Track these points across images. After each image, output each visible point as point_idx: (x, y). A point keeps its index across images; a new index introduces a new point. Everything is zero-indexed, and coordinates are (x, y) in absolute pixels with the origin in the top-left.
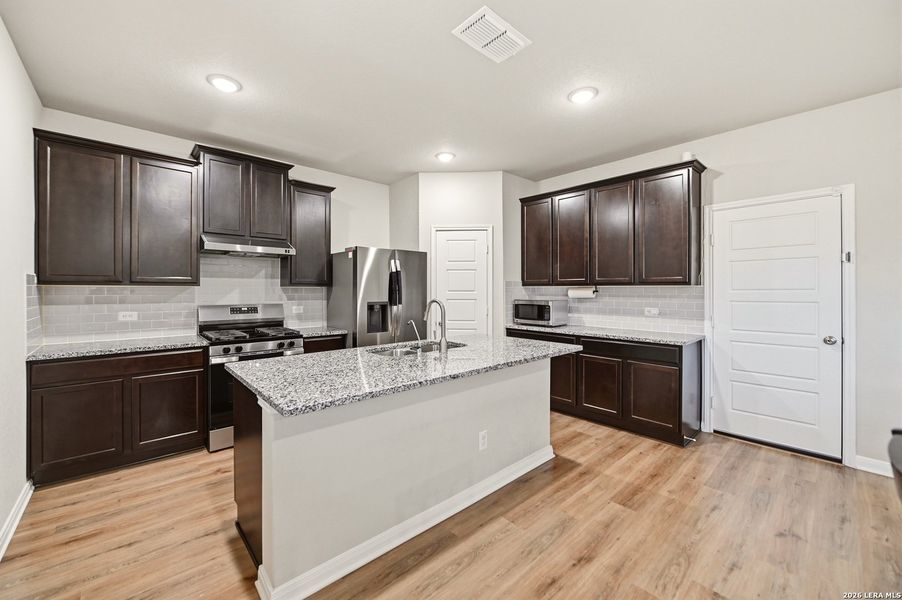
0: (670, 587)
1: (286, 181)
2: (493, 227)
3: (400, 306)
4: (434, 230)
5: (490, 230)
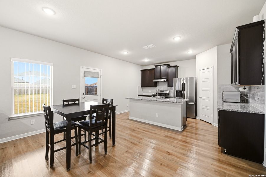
1: (167, 67)
2: (214, 66)
3: (184, 92)
4: (199, 70)
5: (213, 67)
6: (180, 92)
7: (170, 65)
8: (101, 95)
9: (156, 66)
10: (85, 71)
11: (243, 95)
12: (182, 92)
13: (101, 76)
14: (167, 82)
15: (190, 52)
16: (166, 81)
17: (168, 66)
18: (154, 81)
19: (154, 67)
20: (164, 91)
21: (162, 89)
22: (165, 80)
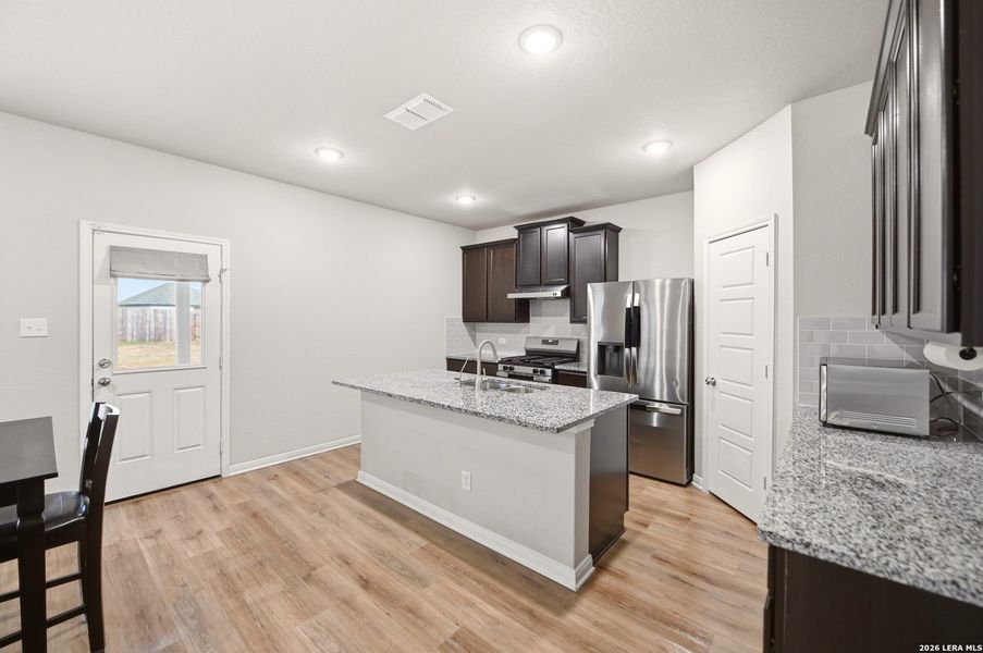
0: (315, 634)
1: (569, 231)
2: (776, 217)
3: (634, 349)
4: (706, 242)
5: (771, 223)
6: (618, 348)
7: (584, 222)
8: (226, 365)
9: (521, 229)
10: (113, 249)
11: (947, 389)
12: (627, 350)
13: (222, 271)
14: (567, 303)
15: (656, 149)
16: (559, 294)
17: (576, 225)
18: (510, 296)
19: (514, 234)
20: (555, 342)
21: (550, 334)
22: (558, 291)
